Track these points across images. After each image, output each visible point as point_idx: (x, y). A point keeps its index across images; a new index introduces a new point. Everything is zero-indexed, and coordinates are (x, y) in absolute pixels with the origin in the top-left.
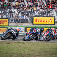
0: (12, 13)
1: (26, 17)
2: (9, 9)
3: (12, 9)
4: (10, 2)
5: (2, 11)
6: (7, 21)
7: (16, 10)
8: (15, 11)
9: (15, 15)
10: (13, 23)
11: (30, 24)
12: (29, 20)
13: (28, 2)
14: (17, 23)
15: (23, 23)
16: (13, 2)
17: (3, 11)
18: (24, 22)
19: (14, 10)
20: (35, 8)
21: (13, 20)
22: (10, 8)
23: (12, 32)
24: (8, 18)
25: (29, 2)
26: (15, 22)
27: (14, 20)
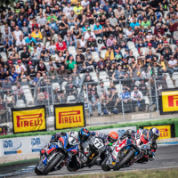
0: (93, 85)
1: (136, 93)
2: (82, 75)
3: (91, 74)
4: (84, 54)
5: (60, 84)
6: (79, 112)
7: (104, 75)
8: (101, 77)
9: (103, 91)
10: (99, 115)
11: (153, 115)
12: (147, 102)
13: (138, 47)
14: (110, 116)
15: (129, 114)
16: (93, 53)
17: (65, 83)
18: (134, 111)
19: (98, 75)
20: (163, 64)
21: (100, 108)
22: (84, 71)
23: (96, 146)
24: (82, 104)
25: (144, 46)
26: (106, 114)
27: (102, 105)
